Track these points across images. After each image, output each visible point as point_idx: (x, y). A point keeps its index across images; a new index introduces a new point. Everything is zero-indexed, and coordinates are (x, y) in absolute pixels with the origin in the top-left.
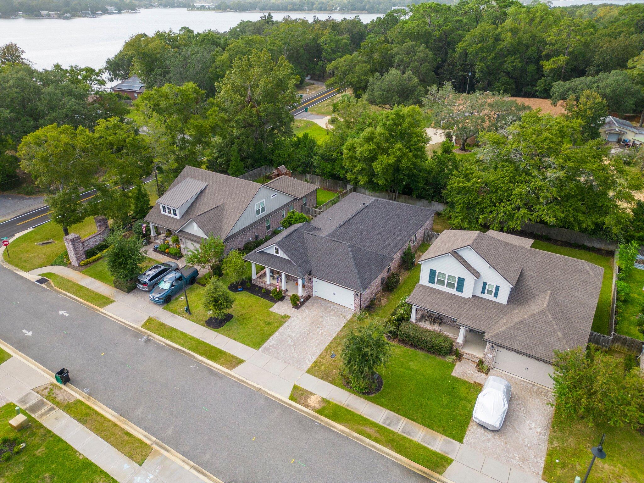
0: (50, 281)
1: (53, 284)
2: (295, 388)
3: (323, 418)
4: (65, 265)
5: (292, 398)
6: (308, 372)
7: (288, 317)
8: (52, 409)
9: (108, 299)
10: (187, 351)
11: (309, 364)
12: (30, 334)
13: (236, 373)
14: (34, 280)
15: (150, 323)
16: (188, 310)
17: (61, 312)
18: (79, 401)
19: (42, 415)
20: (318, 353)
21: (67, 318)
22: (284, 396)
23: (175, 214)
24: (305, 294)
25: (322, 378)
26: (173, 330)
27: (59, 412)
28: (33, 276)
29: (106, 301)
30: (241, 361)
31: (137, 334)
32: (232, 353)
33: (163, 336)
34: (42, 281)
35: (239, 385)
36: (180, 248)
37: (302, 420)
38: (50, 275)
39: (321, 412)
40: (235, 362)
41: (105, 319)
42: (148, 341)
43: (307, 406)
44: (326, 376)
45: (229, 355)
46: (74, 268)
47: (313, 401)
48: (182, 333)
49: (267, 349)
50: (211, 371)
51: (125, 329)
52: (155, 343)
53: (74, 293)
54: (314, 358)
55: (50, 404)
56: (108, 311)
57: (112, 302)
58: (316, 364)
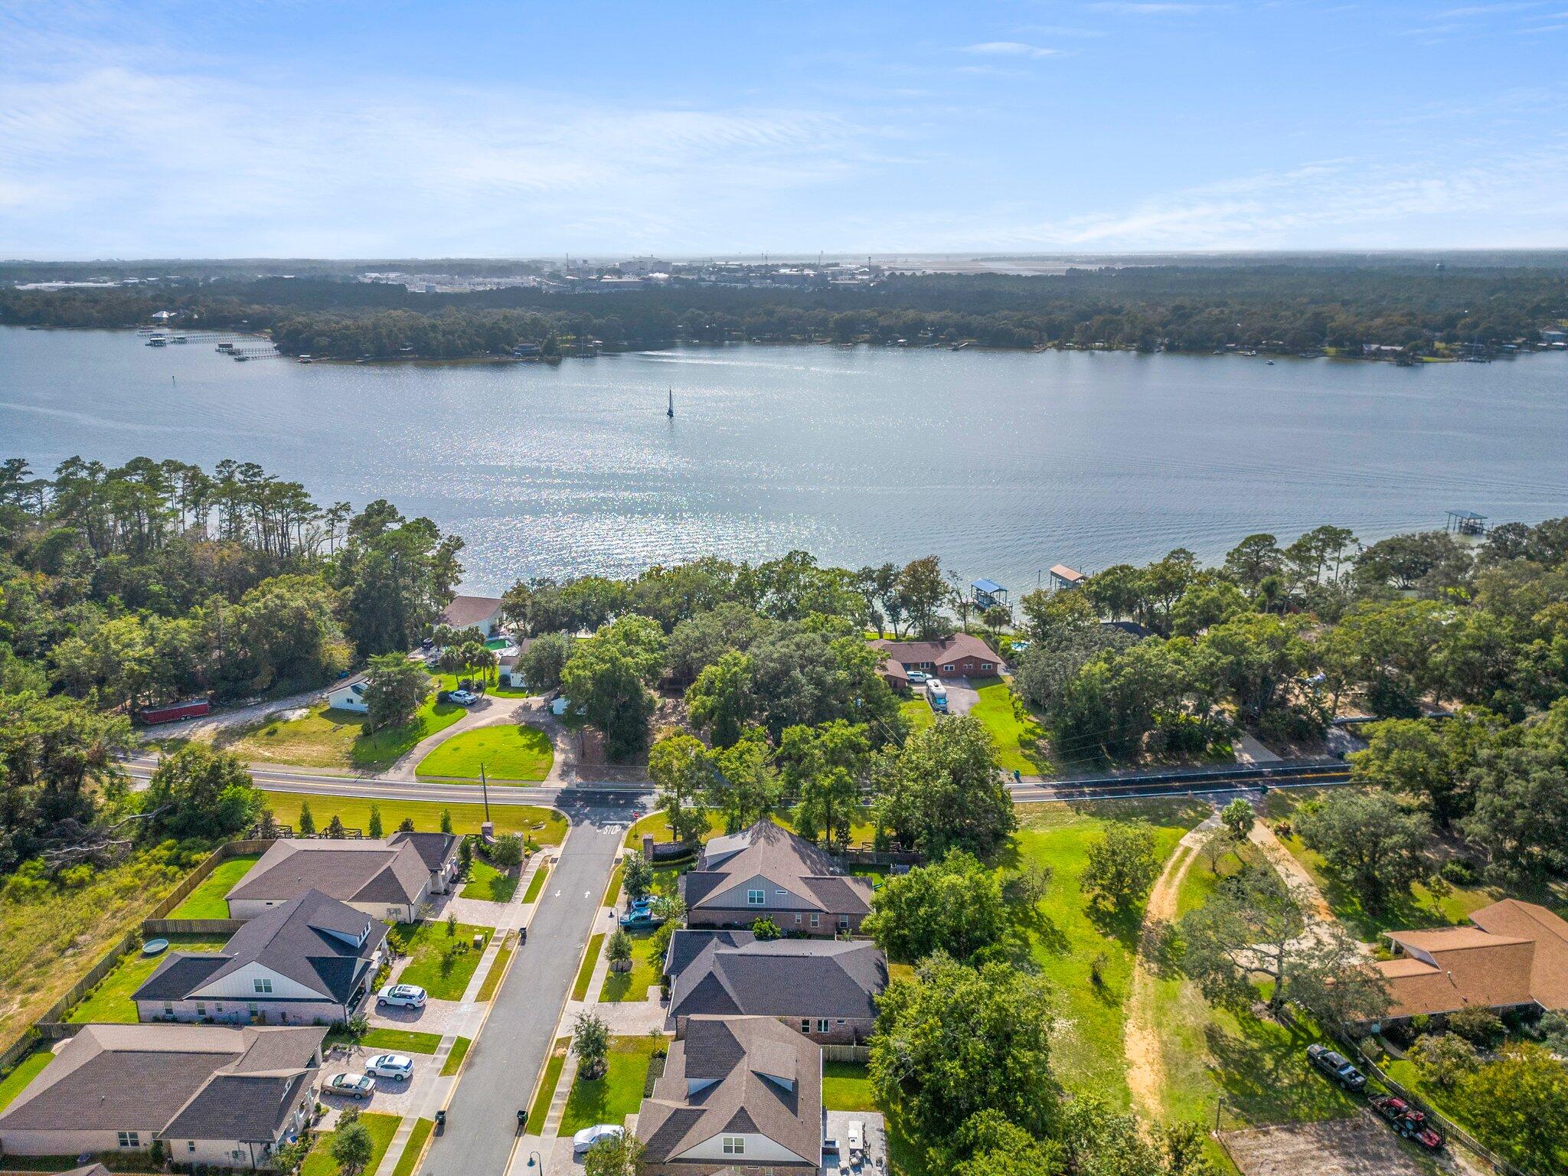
7: (647, 1000)
12: (558, 896)
13: (570, 1005)
15: (599, 937)
19: (491, 946)
28: (622, 853)
30: (582, 999)
31: (583, 940)
32: (588, 992)
34: (618, 861)
40: (580, 996)
42: (579, 950)
45: (585, 992)
50: (565, 990)
51: (586, 930)
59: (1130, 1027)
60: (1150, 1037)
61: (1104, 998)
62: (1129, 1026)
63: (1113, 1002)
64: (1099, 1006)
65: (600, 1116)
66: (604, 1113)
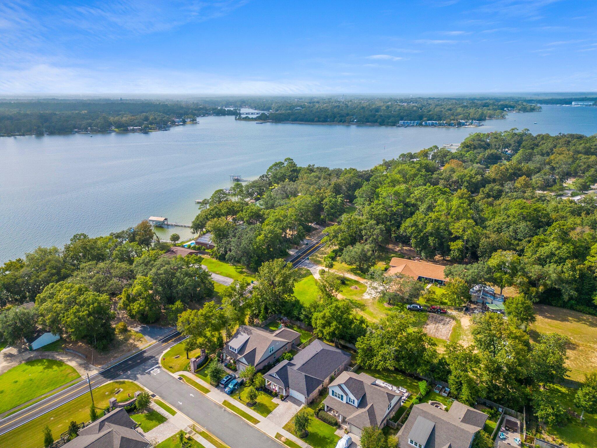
0: (184, 379)
1: (185, 381)
2: (278, 433)
3: (285, 445)
4: (188, 371)
5: (276, 437)
6: (283, 428)
7: (278, 405)
8: (195, 434)
9: (208, 390)
10: (240, 416)
11: (284, 425)
12: (181, 403)
13: (257, 426)
14: (177, 378)
15: (225, 402)
16: (240, 398)
17: (191, 395)
18: (203, 432)
19: (193, 435)
20: (288, 421)
21: (194, 398)
22: (273, 436)
23: (235, 351)
24: (286, 395)
25: (287, 431)
26: (234, 406)
27: (198, 435)
28: (176, 375)
29: (207, 391)
30: (259, 422)
31: (221, 407)
32: (256, 418)
33: (231, 409)
34: (180, 379)
35: (258, 431)
36: (236, 366)
37: (278, 445)
38: (183, 376)
39: (285, 443)
40: (256, 422)
41: (208, 400)
42: (225, 410)
43: (280, 440)
44: (289, 430)
45: (255, 419)
46: (192, 373)
47: (283, 439)
48: (238, 408)
49: (269, 418)
50: (248, 425)
51: (216, 404)
52: (227, 411)
53: (194, 386)
54: (286, 423)
55: (194, 432)
56: (208, 395)
57: (210, 391)
58: (286, 425)
65: (329, 441)
66: (328, 439)
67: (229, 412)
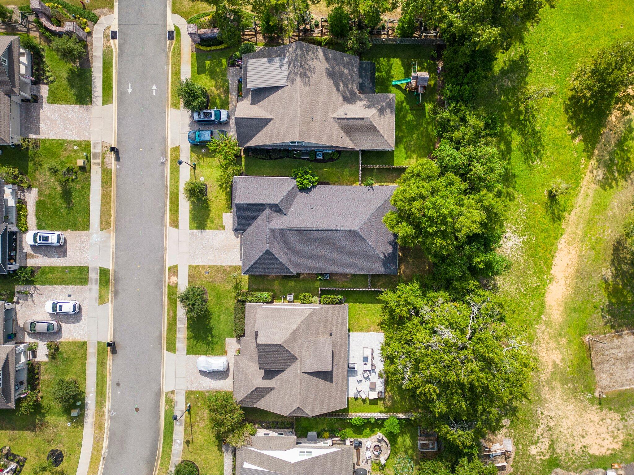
0: (174, 42)
1: (172, 48)
2: (176, 266)
5: (170, 268)
6: (190, 266)
7: (224, 229)
8: (99, 164)
10: (168, 192)
11: (195, 263)
12: (130, 91)
13: (169, 230)
14: (168, 29)
15: (176, 150)
16: (196, 165)
17: (154, 87)
19: (94, 164)
21: (152, 96)
22: (169, 263)
25: (189, 274)
27: (100, 169)
28: (171, 22)
30: (177, 227)
31: (164, 153)
32: (180, 218)
34: (171, 36)
37: (161, 280)
38: (178, 32)
39: (169, 287)
40: (175, 224)
43: (169, 278)
44: (191, 277)
45: (178, 216)
47: (173, 279)
49: (193, 234)
50: (163, 217)
51: (164, 140)
52: (164, 169)
54: (200, 264)
55: (101, 160)
56: (171, 114)
58: (197, 267)
59: (562, 244)
60: (574, 252)
61: (553, 213)
62: (563, 241)
63: (557, 218)
64: (545, 222)
65: (210, 338)
66: (212, 337)
67: (164, 172)
